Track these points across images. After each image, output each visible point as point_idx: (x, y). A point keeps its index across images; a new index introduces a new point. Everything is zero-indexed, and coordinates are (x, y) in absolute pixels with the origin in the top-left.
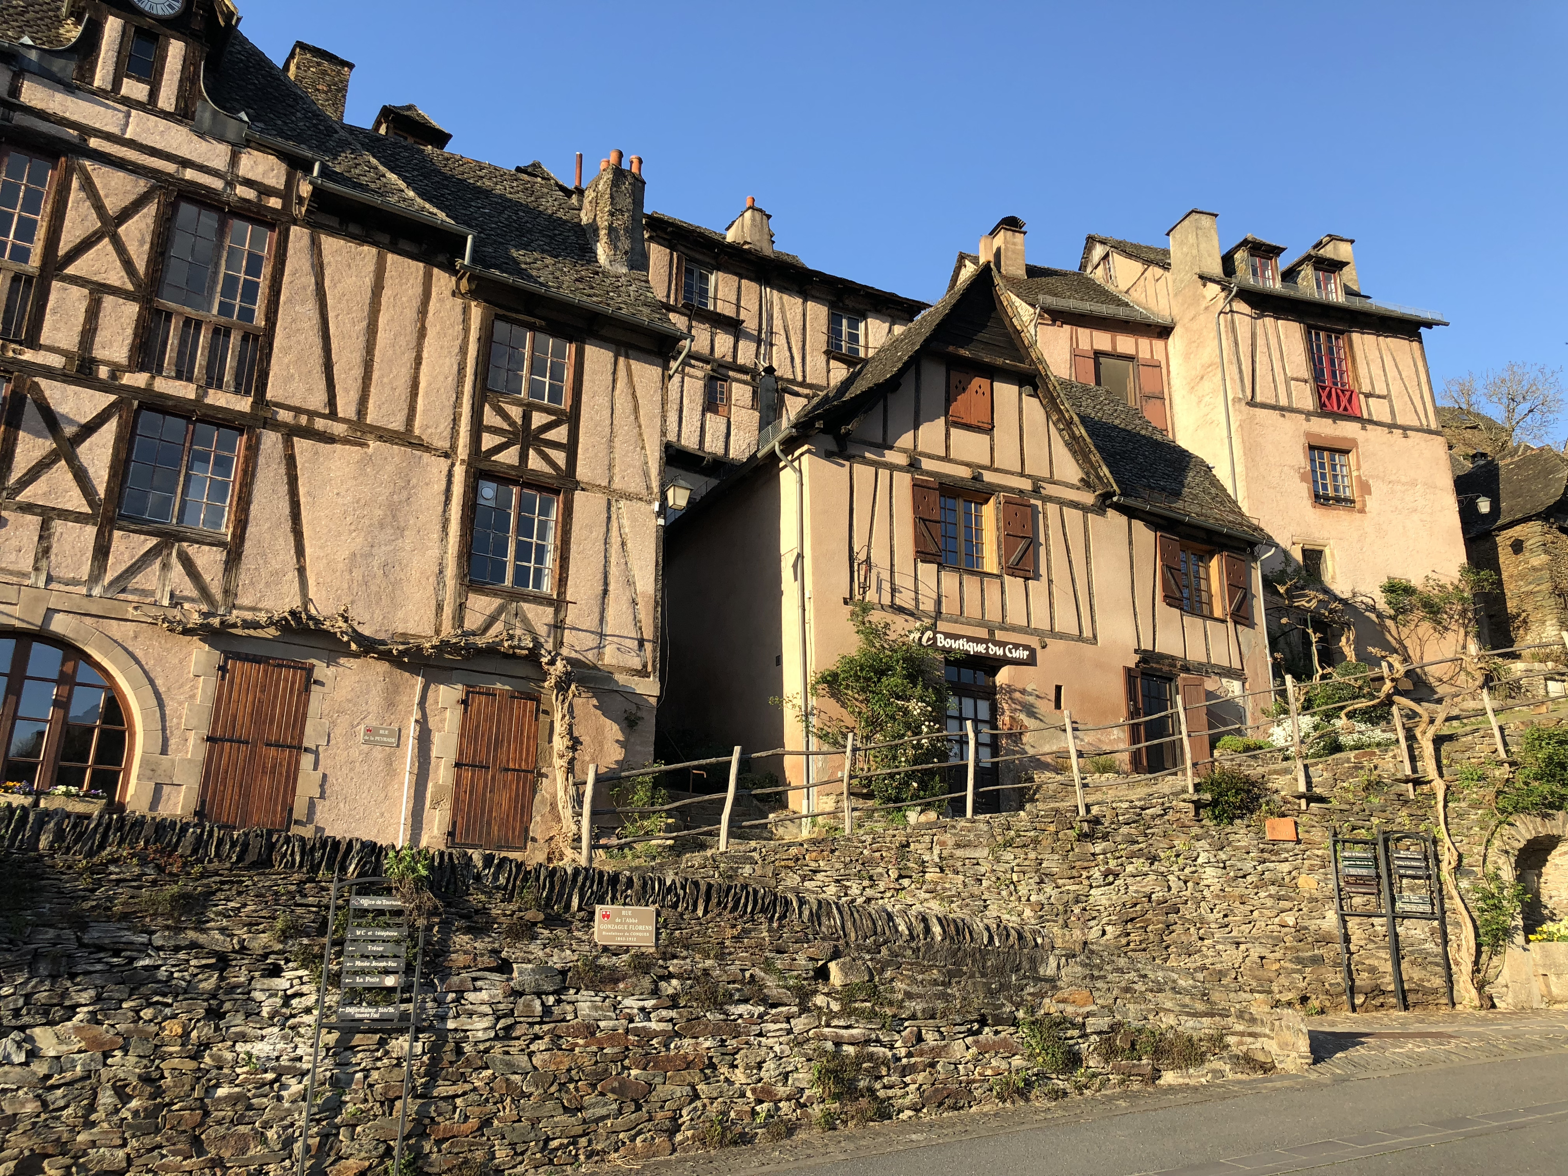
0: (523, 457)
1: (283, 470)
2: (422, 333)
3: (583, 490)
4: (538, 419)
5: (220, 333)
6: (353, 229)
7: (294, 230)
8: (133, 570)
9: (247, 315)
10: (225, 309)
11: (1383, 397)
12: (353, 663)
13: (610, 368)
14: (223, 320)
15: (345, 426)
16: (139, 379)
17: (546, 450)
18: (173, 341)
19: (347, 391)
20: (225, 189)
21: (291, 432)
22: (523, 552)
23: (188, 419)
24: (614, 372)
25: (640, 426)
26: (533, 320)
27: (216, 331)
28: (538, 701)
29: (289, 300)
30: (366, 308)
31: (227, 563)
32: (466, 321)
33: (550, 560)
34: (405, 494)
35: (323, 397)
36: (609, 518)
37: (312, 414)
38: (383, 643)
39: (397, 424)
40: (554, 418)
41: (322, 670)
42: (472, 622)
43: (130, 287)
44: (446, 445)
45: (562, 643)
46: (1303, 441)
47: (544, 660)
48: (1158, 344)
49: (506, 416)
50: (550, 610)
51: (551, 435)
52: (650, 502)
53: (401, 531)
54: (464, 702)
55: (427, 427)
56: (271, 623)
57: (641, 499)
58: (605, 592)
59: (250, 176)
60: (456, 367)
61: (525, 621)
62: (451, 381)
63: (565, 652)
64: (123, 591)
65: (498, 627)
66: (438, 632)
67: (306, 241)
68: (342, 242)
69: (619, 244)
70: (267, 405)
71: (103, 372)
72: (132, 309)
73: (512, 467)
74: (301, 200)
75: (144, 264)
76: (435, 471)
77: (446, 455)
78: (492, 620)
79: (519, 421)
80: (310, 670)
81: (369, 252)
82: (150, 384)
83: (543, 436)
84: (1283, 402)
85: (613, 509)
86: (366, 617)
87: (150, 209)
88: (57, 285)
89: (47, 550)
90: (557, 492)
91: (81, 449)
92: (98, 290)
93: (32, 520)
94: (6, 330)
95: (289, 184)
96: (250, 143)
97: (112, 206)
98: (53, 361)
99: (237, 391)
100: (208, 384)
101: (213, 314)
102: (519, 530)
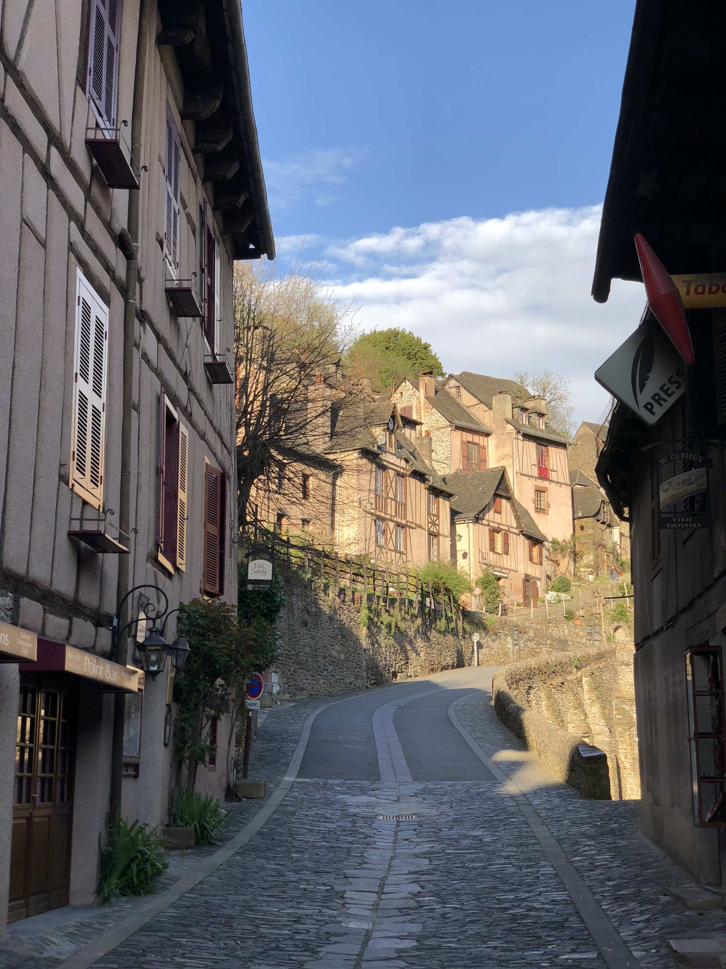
0: (433, 528)
1: (409, 537)
2: (421, 501)
3: (440, 536)
5: (402, 505)
6: (413, 476)
7: (407, 479)
9: (404, 501)
11: (555, 471)
15: (415, 525)
16: (396, 519)
17: (436, 526)
19: (414, 516)
20: (400, 471)
21: (409, 527)
22: (433, 551)
25: (447, 518)
26: (432, 492)
29: (408, 496)
30: (415, 495)
31: (406, 559)
32: (426, 496)
34: (421, 540)
35: (412, 518)
36: (444, 543)
37: (412, 523)
39: (420, 523)
40: (436, 518)
43: (394, 498)
44: (425, 527)
46: (534, 488)
48: (486, 439)
49: (431, 519)
53: (421, 549)
55: (423, 523)
57: (448, 537)
59: (402, 466)
60: (425, 507)
62: (425, 511)
64: (398, 566)
67: (409, 481)
68: (413, 480)
70: (407, 522)
71: (393, 518)
72: (394, 503)
73: (432, 531)
74: (407, 470)
75: (395, 492)
76: (424, 534)
77: (425, 530)
83: (435, 523)
84: (530, 474)
85: (444, 540)
87: (394, 479)
88: (388, 500)
89: (391, 558)
90: (437, 536)
91: (392, 536)
92: (391, 500)
93: (390, 552)
94: (384, 511)
95: (406, 467)
96: (401, 458)
97: (391, 479)
98: (389, 517)
99: (404, 519)
100: (401, 518)
101: (401, 501)
102: (433, 546)
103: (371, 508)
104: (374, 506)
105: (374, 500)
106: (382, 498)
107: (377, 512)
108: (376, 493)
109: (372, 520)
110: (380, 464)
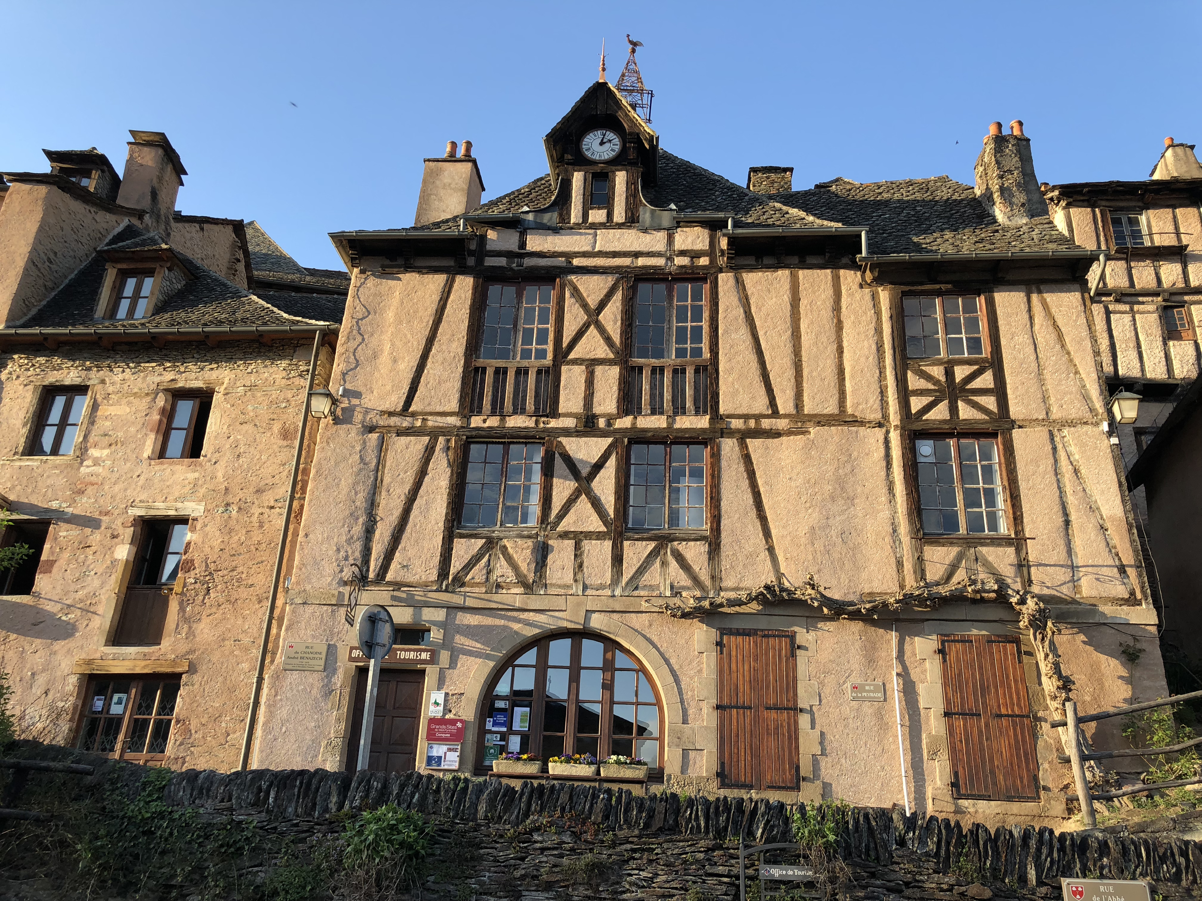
0: (953, 410)
1: (742, 468)
2: (839, 327)
3: (1020, 427)
4: (960, 373)
5: (679, 372)
6: (767, 261)
7: (721, 276)
8: (641, 571)
9: (697, 352)
10: (681, 353)
12: (830, 626)
13: (1024, 307)
14: (679, 361)
15: (787, 421)
16: (625, 422)
17: (974, 398)
18: (646, 387)
19: (783, 391)
20: (666, 264)
21: (743, 436)
22: (971, 499)
23: (664, 443)
24: (1030, 310)
25: (1068, 353)
26: (937, 286)
27: (675, 371)
28: (1017, 641)
29: (726, 331)
30: (788, 319)
31: (710, 553)
32: (876, 305)
33: (1001, 502)
34: (848, 468)
35: (765, 401)
36: (1055, 449)
37: (758, 417)
38: (852, 604)
39: (831, 408)
40: (976, 367)
41: (803, 636)
42: (934, 573)
43: (611, 356)
44: (878, 416)
45: (1030, 582)
47: (1014, 600)
49: (928, 377)
50: (1011, 550)
51: (977, 383)
52: (1097, 424)
53: (851, 500)
54: (941, 651)
55: (858, 404)
56: (751, 599)
57: (1086, 423)
58: (1067, 523)
59: (683, 247)
60: (874, 347)
61: (987, 564)
62: (872, 359)
63: (1036, 589)
64: (636, 588)
65: (960, 575)
66: (902, 587)
67: (732, 282)
68: (760, 274)
69: (1014, 200)
70: (721, 418)
71: (602, 423)
72: (615, 371)
73: (944, 421)
74: (722, 251)
75: (618, 336)
76: (872, 441)
77: (880, 425)
78: (953, 568)
79: (943, 379)
80: (792, 637)
81: (783, 274)
82: (634, 424)
83: (969, 387)
85: (1057, 439)
86: (834, 582)
87: (618, 296)
88: (564, 368)
89: (581, 566)
90: (994, 435)
91: (595, 484)
92: (591, 364)
93: (569, 544)
94: (537, 409)
95: (712, 243)
96: (679, 224)
97: (593, 302)
98: (570, 423)
99: (697, 413)
100: (676, 413)
101: (671, 359)
102: (963, 479)
103: (432, 414)
104: (453, 405)
105: (458, 385)
106: (522, 372)
107: (476, 422)
108: (481, 362)
109: (429, 451)
110: (512, 269)
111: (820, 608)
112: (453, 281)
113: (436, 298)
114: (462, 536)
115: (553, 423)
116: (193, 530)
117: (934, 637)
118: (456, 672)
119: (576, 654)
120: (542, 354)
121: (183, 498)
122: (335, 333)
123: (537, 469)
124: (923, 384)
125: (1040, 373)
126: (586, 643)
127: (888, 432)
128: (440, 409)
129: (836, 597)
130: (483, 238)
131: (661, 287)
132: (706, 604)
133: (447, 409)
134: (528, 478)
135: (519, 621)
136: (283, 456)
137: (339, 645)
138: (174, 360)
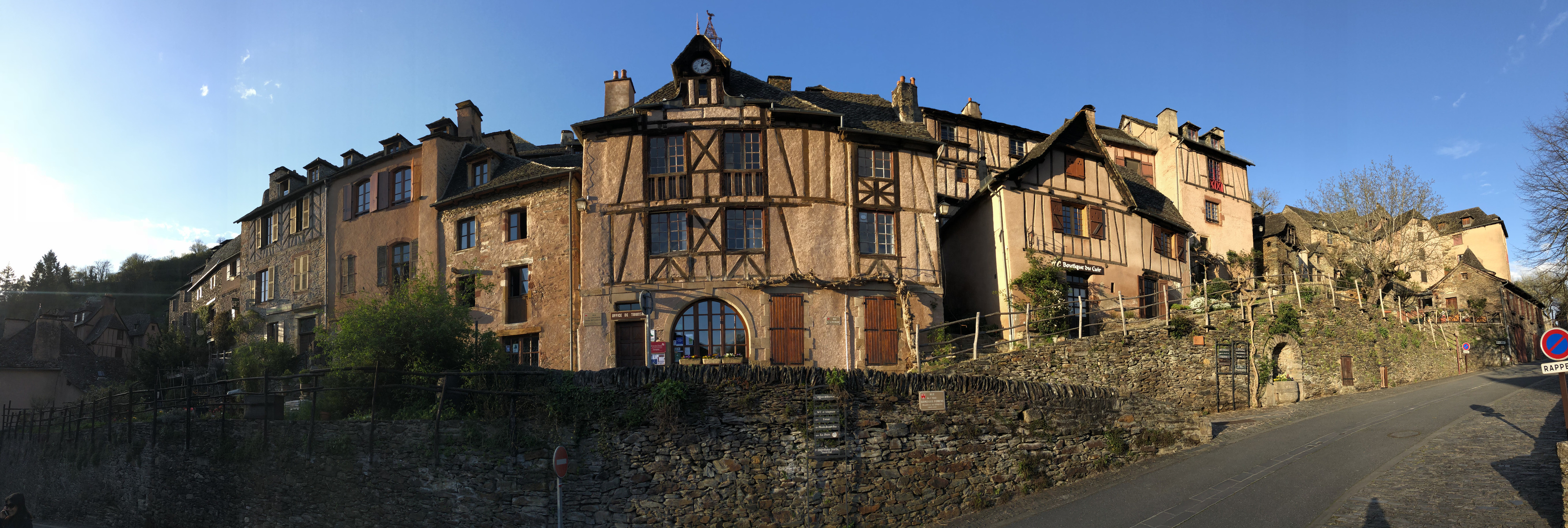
0: (876, 201)
1: (780, 222)
2: (828, 161)
3: (904, 211)
4: (880, 184)
5: (748, 175)
6: (791, 124)
7: (768, 130)
8: (735, 269)
9: (757, 166)
10: (749, 166)
12: (819, 292)
13: (910, 160)
14: (748, 170)
15: (801, 200)
16: (724, 200)
17: (886, 197)
18: (733, 183)
19: (799, 185)
20: (740, 124)
21: (780, 206)
22: (881, 239)
23: (743, 209)
24: (912, 162)
26: (873, 146)
27: (746, 176)
28: (895, 299)
29: (771, 157)
30: (802, 153)
31: (765, 259)
32: (845, 151)
33: (893, 241)
34: (829, 222)
35: (790, 188)
36: (916, 223)
37: (787, 198)
38: (829, 283)
39: (822, 196)
40: (887, 183)
41: (807, 296)
42: (864, 269)
43: (715, 168)
44: (844, 200)
45: (902, 275)
47: (895, 282)
49: (867, 185)
50: (895, 262)
51: (888, 190)
52: (932, 213)
53: (830, 237)
54: (865, 303)
55: (835, 194)
56: (784, 281)
57: (928, 212)
58: (917, 252)
59: (748, 115)
60: (842, 168)
61: (886, 267)
62: (842, 173)
63: (904, 278)
64: (733, 277)
65: (875, 271)
66: (850, 275)
67: (774, 133)
68: (788, 131)
70: (770, 198)
71: (713, 200)
72: (718, 175)
73: (872, 206)
74: (768, 119)
75: (718, 159)
76: (841, 211)
77: (844, 205)
78: (872, 268)
79: (873, 186)
80: (803, 296)
81: (799, 131)
82: (729, 200)
83: (884, 191)
85: (917, 217)
86: (821, 273)
87: (716, 139)
88: (693, 175)
89: (709, 267)
90: (892, 213)
91: (712, 229)
92: (706, 173)
93: (703, 257)
94: (682, 195)
95: (763, 114)
96: (745, 104)
97: (704, 142)
98: (698, 201)
99: (758, 195)
100: (748, 195)
101: (744, 169)
102: (878, 231)
103: (631, 203)
104: (640, 197)
105: (641, 188)
106: (672, 179)
107: (652, 204)
108: (651, 176)
109: (632, 221)
110: (661, 129)
111: (815, 284)
112: (632, 139)
113: (625, 147)
114: (653, 258)
115: (690, 202)
116: (531, 270)
117: (862, 297)
118: (658, 320)
119: (710, 308)
120: (680, 169)
121: (523, 257)
122: (580, 173)
123: (684, 224)
124: (864, 188)
125: (913, 189)
126: (713, 303)
127: (847, 208)
128: (634, 200)
129: (822, 279)
130: (645, 116)
131: (738, 135)
132: (765, 282)
133: (638, 199)
134: (680, 228)
135: (684, 295)
136: (563, 232)
137: (607, 312)
138: (505, 198)
